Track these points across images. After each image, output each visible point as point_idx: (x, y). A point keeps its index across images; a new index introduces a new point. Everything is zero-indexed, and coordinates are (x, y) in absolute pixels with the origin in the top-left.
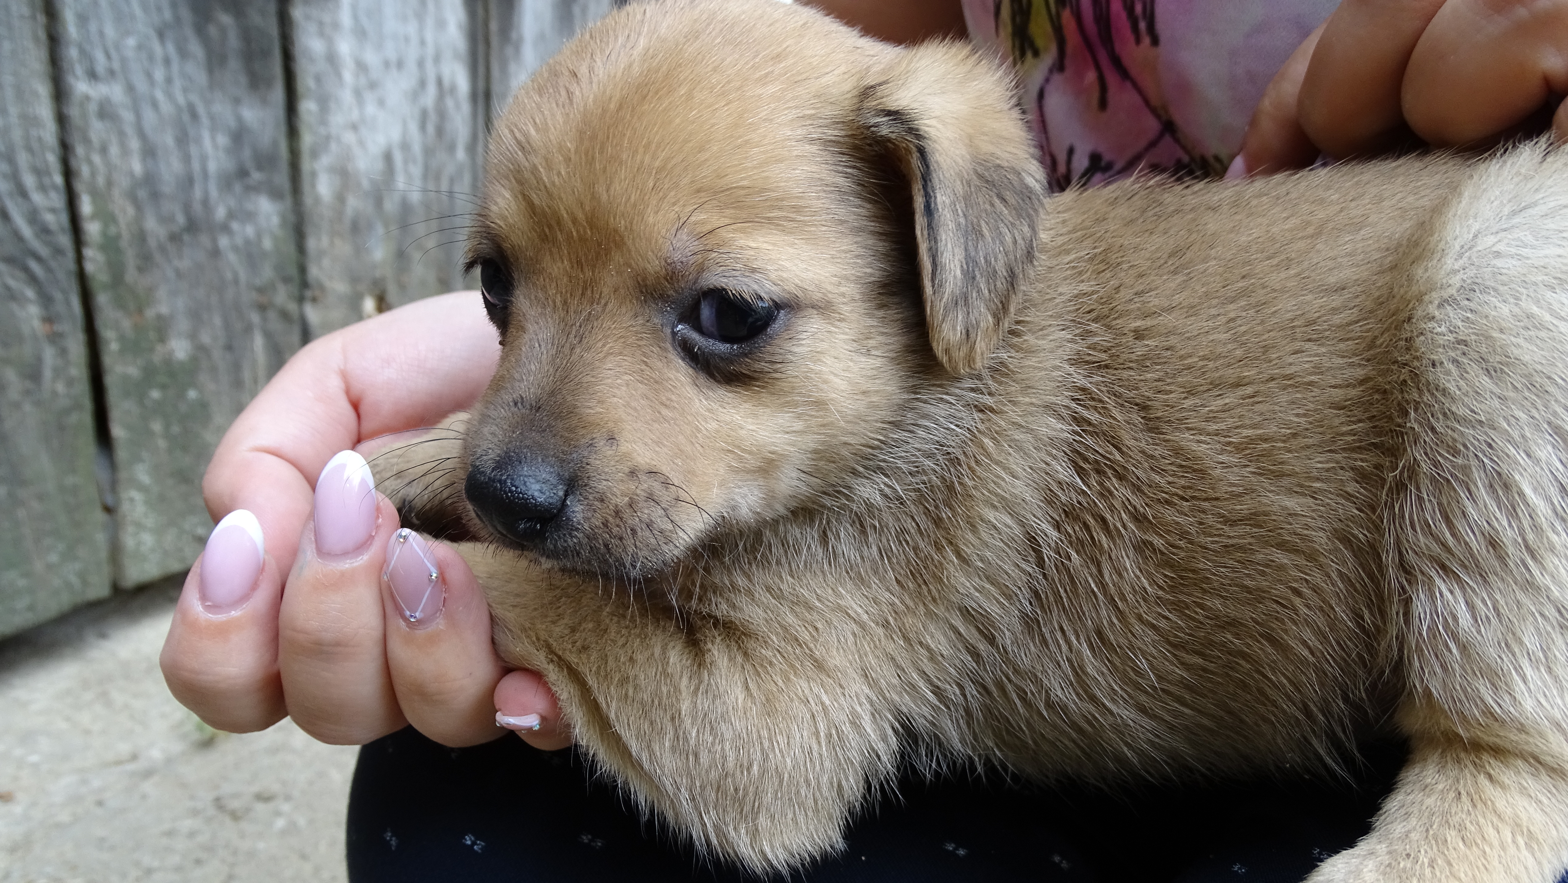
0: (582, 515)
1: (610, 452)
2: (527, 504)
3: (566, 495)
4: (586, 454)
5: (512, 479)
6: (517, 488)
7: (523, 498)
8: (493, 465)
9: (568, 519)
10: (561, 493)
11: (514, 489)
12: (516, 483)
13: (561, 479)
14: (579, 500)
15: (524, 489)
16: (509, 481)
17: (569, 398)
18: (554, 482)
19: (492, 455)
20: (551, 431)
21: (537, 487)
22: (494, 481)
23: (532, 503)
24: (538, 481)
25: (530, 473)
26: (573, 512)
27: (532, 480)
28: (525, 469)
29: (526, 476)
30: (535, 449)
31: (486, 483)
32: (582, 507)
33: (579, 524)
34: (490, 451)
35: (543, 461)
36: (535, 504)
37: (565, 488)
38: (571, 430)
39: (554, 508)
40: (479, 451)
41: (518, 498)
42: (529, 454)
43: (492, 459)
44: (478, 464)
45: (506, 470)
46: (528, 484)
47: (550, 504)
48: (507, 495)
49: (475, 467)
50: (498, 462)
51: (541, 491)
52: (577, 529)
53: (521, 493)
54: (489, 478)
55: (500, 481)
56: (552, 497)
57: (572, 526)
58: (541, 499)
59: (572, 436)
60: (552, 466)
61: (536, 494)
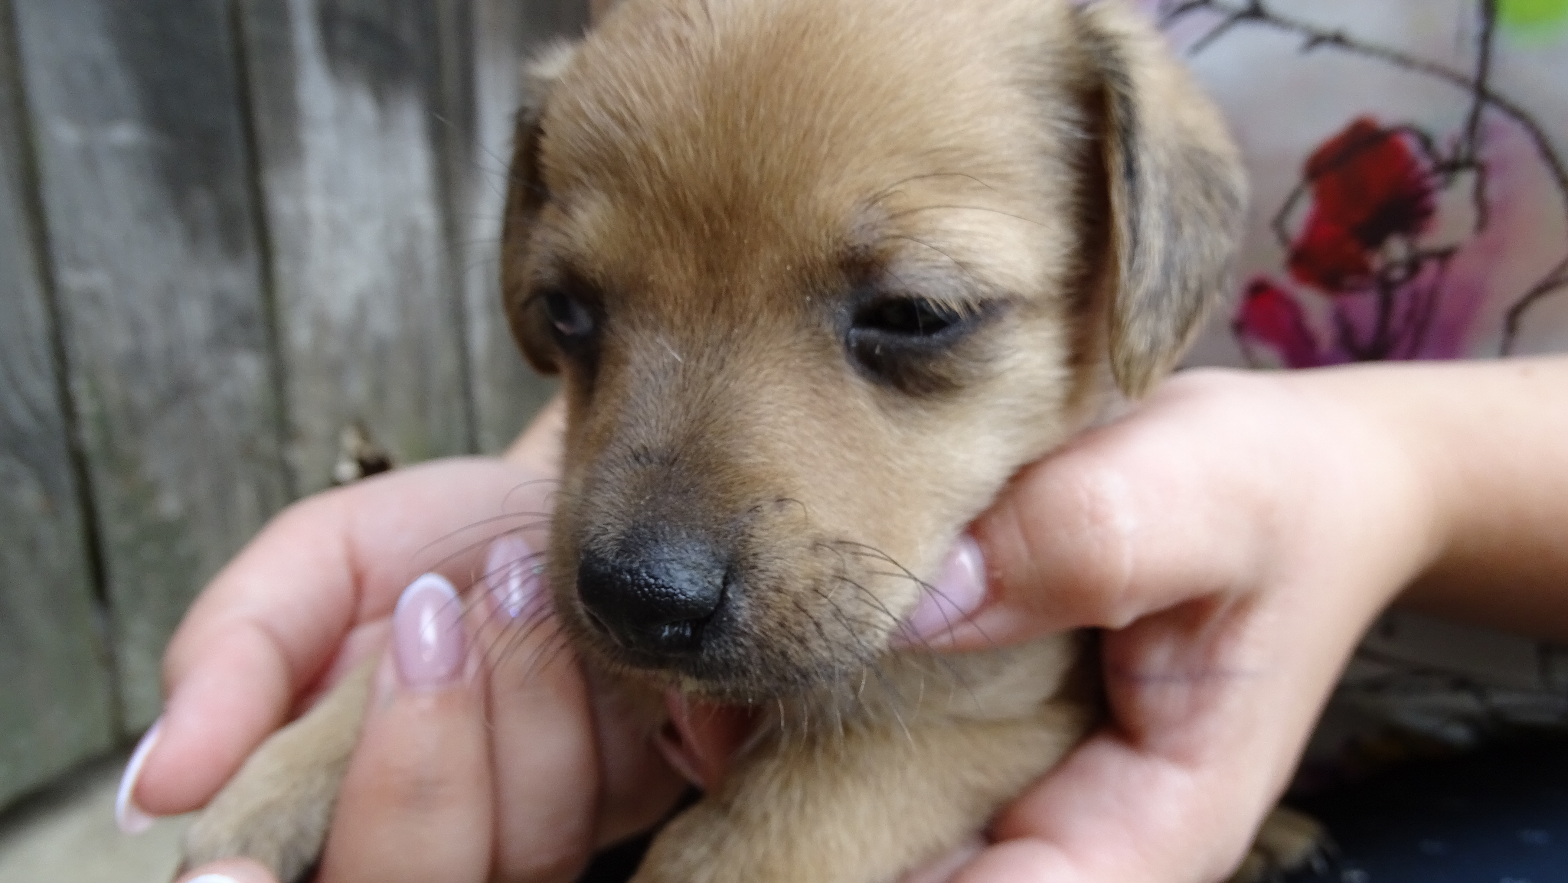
0: (749, 612)
1: (781, 519)
2: (674, 602)
3: (726, 582)
4: (747, 520)
5: (648, 567)
6: (656, 579)
7: (667, 594)
8: (617, 549)
9: (731, 619)
10: (718, 581)
11: (652, 581)
12: (656, 572)
13: (716, 561)
14: (745, 591)
15: (667, 579)
16: (643, 570)
17: (718, 443)
18: (707, 564)
19: (613, 533)
20: (696, 492)
21: (684, 575)
22: (620, 571)
23: (680, 600)
24: (686, 567)
25: (674, 556)
26: (738, 608)
27: (677, 566)
28: (666, 550)
29: (668, 561)
30: (674, 519)
31: (609, 576)
32: (750, 601)
33: (746, 625)
34: (609, 528)
35: (689, 536)
36: (686, 601)
37: (723, 573)
38: (725, 488)
39: (710, 604)
40: (593, 530)
41: (660, 594)
42: (667, 529)
43: (613, 539)
44: (593, 547)
45: (637, 553)
46: (672, 572)
47: (705, 599)
48: (643, 592)
49: (590, 553)
50: (623, 542)
51: (691, 581)
52: (744, 634)
53: (663, 586)
54: (613, 568)
55: (630, 571)
56: (706, 589)
57: (737, 629)
58: (692, 592)
59: (727, 496)
60: (703, 542)
61: (685, 586)
